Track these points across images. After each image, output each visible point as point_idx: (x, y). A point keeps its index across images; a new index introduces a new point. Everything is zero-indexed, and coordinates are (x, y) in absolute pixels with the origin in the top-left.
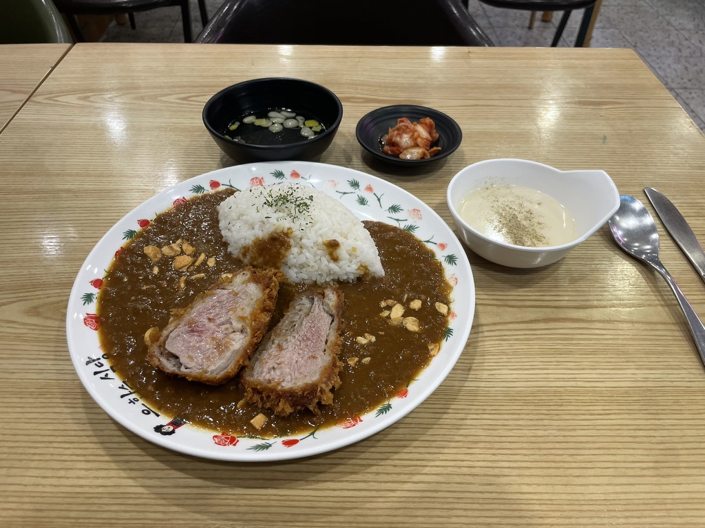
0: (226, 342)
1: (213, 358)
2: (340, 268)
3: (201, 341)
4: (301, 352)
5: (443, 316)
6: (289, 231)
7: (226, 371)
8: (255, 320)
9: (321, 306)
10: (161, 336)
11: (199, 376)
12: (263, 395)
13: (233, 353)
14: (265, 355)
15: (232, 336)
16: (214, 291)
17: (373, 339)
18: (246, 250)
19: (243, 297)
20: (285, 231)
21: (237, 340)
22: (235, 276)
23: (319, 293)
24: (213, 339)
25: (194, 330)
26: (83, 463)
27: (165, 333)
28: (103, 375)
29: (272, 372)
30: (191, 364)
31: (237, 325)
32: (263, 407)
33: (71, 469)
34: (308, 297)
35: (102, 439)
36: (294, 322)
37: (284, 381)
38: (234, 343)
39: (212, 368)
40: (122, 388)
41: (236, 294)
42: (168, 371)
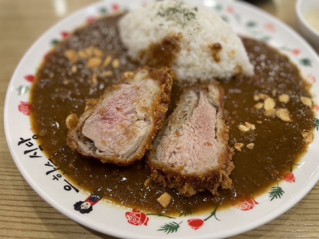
0: (133, 129)
1: (123, 143)
2: (221, 67)
3: (112, 128)
4: (196, 138)
5: (309, 108)
6: (180, 36)
7: (134, 155)
8: (156, 111)
9: (206, 99)
10: (78, 122)
11: (111, 159)
12: (168, 177)
13: (139, 139)
14: (165, 140)
15: (137, 123)
16: (120, 86)
17: (253, 127)
18: (142, 53)
19: (144, 90)
20: (177, 35)
21: (142, 127)
22: (135, 73)
23: (204, 89)
24: (122, 126)
25: (105, 117)
26: (20, 224)
27: (82, 119)
28: (32, 154)
29: (173, 156)
30: (104, 149)
31: (141, 114)
32: (167, 187)
33: (11, 229)
34: (194, 91)
35: (35, 204)
36: (185, 112)
37: (185, 165)
38: (139, 130)
39: (123, 152)
40: (48, 165)
41: (138, 88)
42: (84, 154)
